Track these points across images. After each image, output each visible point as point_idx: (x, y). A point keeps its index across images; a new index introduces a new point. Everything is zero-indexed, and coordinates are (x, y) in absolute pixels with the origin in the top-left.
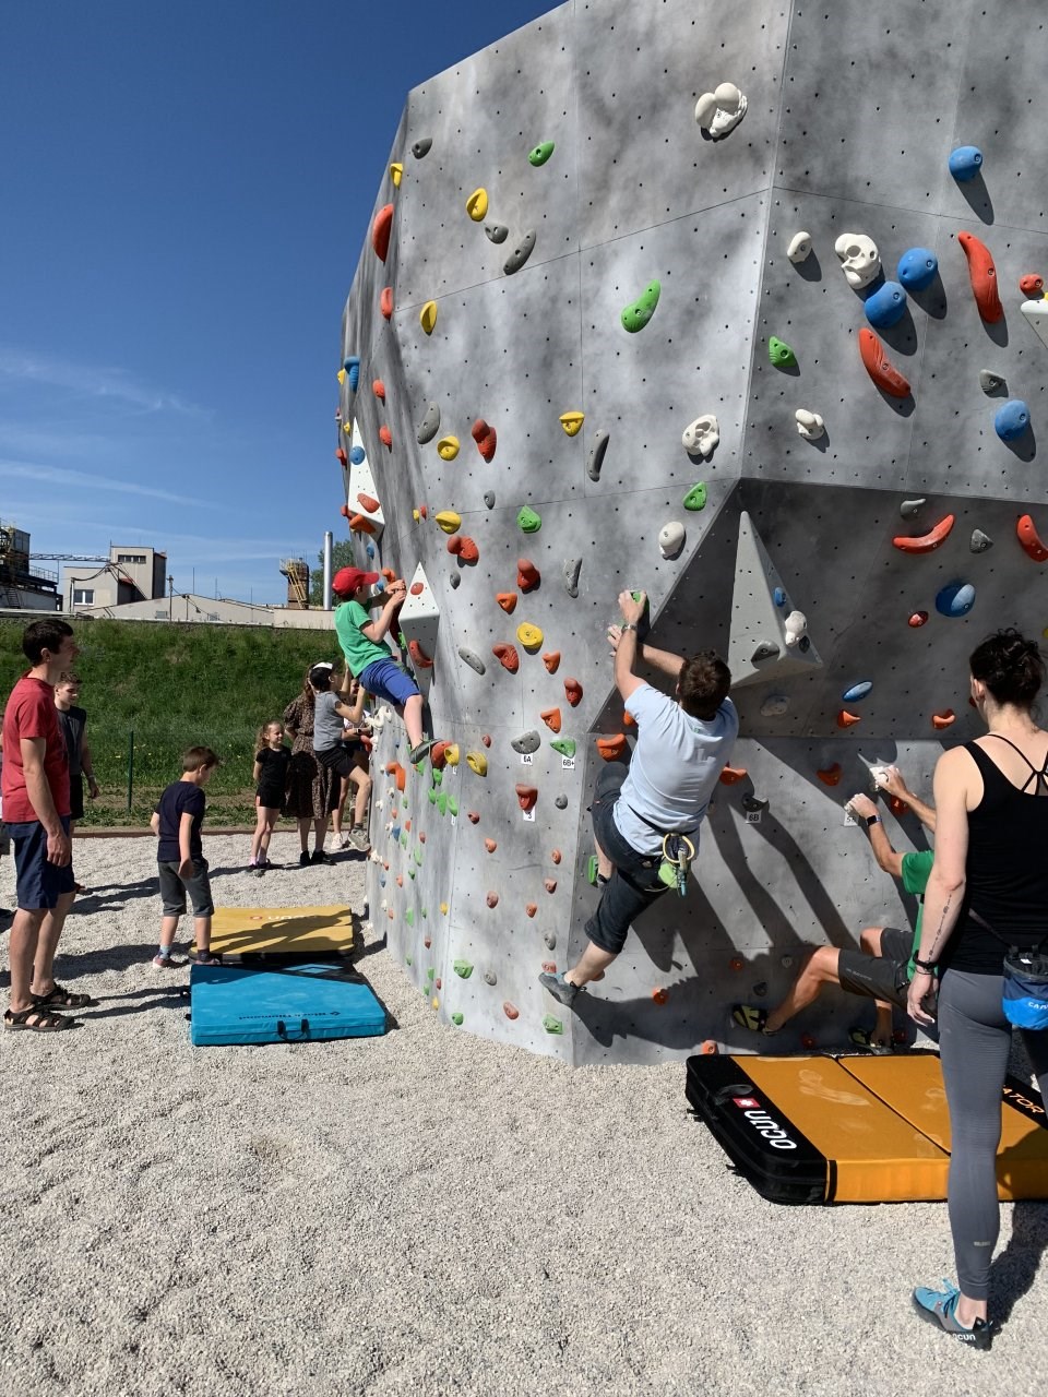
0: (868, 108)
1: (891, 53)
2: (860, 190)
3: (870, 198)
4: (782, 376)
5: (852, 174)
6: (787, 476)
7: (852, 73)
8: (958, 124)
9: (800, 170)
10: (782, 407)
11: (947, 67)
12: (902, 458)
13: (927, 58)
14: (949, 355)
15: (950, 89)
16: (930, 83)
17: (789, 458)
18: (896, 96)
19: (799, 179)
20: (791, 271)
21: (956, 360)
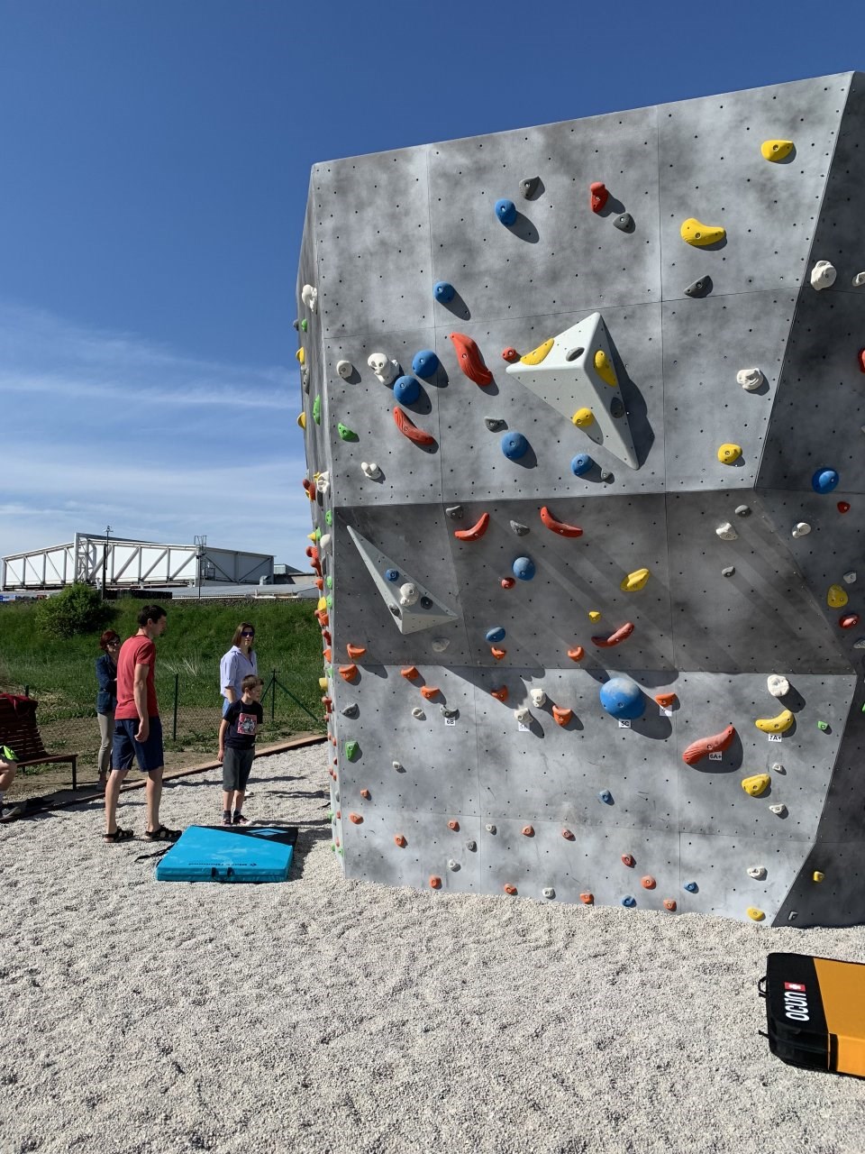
0: (374, 279)
1: (383, 243)
2: (379, 327)
3: (385, 329)
4: (349, 444)
5: (371, 318)
6: (362, 503)
7: (360, 262)
8: (436, 269)
9: (338, 325)
10: (353, 462)
11: (420, 239)
12: (436, 482)
13: (406, 238)
14: (458, 411)
15: (425, 251)
16: (411, 251)
17: (362, 492)
18: (391, 266)
19: (338, 330)
20: (344, 383)
21: (465, 414)
